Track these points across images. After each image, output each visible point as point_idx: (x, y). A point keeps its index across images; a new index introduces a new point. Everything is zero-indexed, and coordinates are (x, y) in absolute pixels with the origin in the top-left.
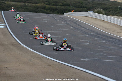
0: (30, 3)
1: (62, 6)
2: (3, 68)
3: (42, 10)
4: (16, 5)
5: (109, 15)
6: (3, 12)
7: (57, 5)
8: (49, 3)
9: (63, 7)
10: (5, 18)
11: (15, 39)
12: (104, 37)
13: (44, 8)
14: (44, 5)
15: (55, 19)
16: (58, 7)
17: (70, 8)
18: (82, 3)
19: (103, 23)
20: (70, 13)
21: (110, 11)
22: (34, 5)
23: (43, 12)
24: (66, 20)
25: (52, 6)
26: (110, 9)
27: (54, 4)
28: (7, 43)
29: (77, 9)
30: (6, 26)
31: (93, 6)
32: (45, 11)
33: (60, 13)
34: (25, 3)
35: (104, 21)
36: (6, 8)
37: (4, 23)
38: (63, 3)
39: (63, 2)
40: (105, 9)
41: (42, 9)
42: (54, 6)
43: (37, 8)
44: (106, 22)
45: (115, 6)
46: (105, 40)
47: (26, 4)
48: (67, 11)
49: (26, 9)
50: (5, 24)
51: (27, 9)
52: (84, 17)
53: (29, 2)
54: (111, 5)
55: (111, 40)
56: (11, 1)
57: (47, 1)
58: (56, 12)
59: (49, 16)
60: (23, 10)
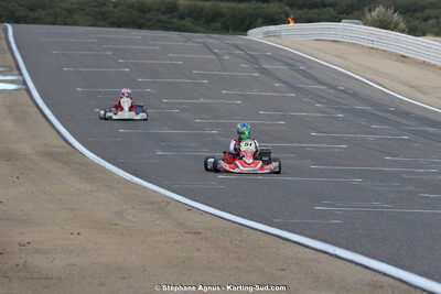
2: (16, 247)
3: (164, 17)
5: (423, 34)
6: (10, 27)
9: (242, 6)
10: (20, 52)
11: (59, 133)
12: (403, 121)
13: (171, 9)
15: (212, 51)
16: (223, 5)
17: (273, 8)
19: (401, 65)
20: (272, 28)
21: (426, 20)
23: (166, 27)
24: (255, 57)
25: (200, 4)
26: (428, 12)
28: (28, 150)
29: (300, 12)
30: (25, 83)
32: (175, 20)
33: (234, 30)
35: (404, 57)
36: (23, 14)
37: (16, 72)
40: (406, 11)
41: (164, 13)
42: (209, 3)
43: (144, 10)
44: (414, 62)
46: (409, 131)
48: (260, 21)
50: (21, 74)
51: (103, 14)
52: (325, 44)
55: (430, 129)
58: (218, 25)
59: (188, 40)
60: (89, 17)
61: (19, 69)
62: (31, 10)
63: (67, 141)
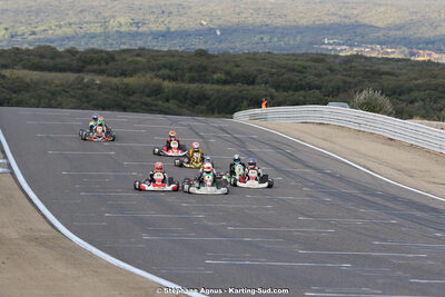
0: (102, 72)
1: (225, 82)
3: (149, 100)
4: (46, 83)
5: (410, 117)
7: (206, 82)
8: (172, 73)
9: (228, 88)
12: (392, 205)
13: (156, 91)
14: (156, 81)
15: (198, 135)
16: (208, 87)
17: (257, 90)
18: (302, 72)
19: (387, 147)
20: (257, 111)
21: (412, 102)
22: (116, 81)
23: (150, 109)
24: (241, 139)
25: (186, 86)
26: (415, 94)
27: (195, 74)
28: (14, 235)
29: (286, 94)
30: (9, 166)
31: (345, 82)
32: (160, 103)
33: (219, 113)
34: (82, 74)
35: (391, 139)
36: (8, 96)
37: (2, 156)
38: (228, 73)
39: (227, 68)
40: (393, 93)
41: (148, 96)
42: (195, 85)
43: (128, 91)
44: (401, 145)
45: (434, 82)
46: (396, 215)
47: (83, 79)
48: (245, 103)
49: (84, 99)
50: (5, 157)
51: (87, 97)
52: (311, 126)
53: (94, 71)
54: (416, 79)
55: (419, 214)
56: (24, 67)
57: (165, 66)
58: (204, 107)
59: (174, 122)
60: (73, 100)
61: (4, 152)
62: (15, 92)
63: (52, 225)
